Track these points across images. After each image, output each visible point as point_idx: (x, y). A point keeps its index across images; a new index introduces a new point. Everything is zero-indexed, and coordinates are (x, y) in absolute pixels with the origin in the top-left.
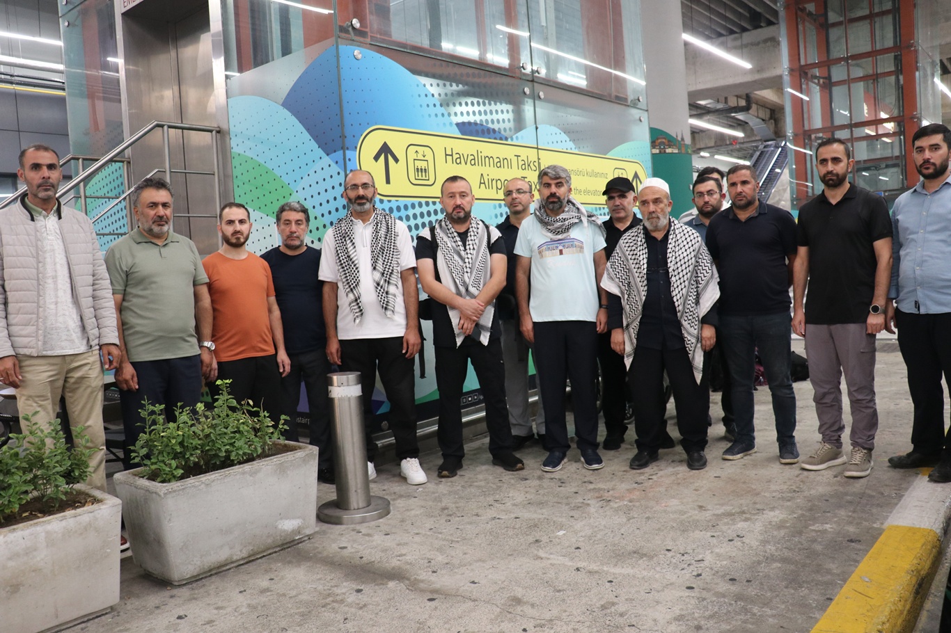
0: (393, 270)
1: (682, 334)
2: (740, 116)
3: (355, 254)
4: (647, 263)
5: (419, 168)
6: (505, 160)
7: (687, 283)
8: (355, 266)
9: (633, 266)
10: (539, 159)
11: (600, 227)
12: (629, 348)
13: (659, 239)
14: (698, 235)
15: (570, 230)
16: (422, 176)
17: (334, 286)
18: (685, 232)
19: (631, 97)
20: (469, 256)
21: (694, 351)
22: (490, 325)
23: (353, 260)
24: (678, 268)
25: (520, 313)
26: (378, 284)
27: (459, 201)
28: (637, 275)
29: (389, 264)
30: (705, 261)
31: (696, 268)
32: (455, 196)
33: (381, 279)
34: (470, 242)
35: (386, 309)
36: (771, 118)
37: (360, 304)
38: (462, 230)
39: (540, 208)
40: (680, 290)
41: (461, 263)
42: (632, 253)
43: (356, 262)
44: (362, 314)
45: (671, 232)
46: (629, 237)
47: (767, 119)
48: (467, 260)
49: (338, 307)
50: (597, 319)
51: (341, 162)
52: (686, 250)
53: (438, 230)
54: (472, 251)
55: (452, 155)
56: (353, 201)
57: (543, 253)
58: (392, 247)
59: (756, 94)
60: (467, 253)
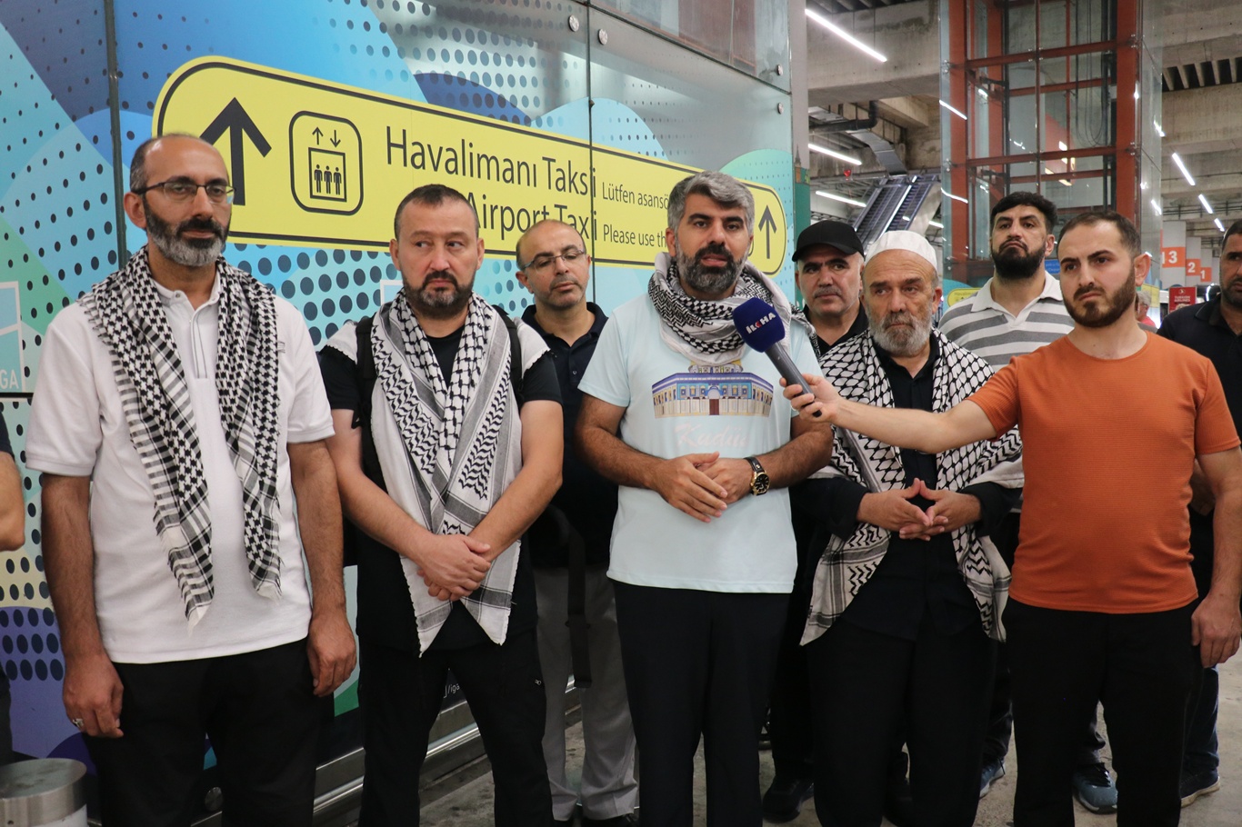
2: (858, 135)
5: (323, 169)
6: (523, 167)
10: (592, 170)
13: (914, 373)
16: (328, 190)
17: (82, 489)
19: (762, 65)
20: (458, 403)
22: (511, 589)
23: (182, 416)
26: (246, 497)
27: (442, 260)
32: (431, 244)
34: (464, 366)
36: (901, 140)
38: (444, 329)
41: (435, 420)
47: (896, 142)
48: (449, 414)
53: (379, 332)
55: (404, 147)
59: (882, 103)
60: (452, 396)
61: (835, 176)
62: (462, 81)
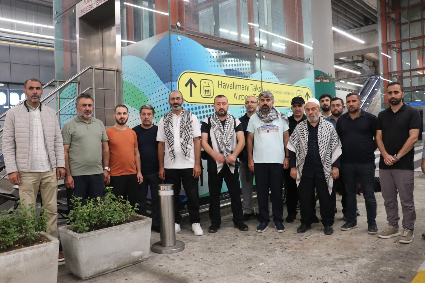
0: (189, 138)
1: (323, 171)
2: (359, 65)
3: (172, 130)
4: (308, 138)
5: (206, 90)
6: (246, 87)
7: (326, 147)
8: (172, 135)
9: (302, 139)
10: (262, 86)
11: (286, 120)
12: (298, 177)
13: (314, 127)
14: (332, 125)
15: (273, 121)
16: (207, 94)
17: (163, 144)
18: (326, 123)
19: (306, 58)
20: (226, 132)
21: (329, 179)
23: (171, 132)
24: (322, 140)
25: (248, 158)
26: (182, 144)
27: (222, 106)
28: (303, 143)
29: (188, 135)
30: (335, 137)
31: (331, 140)
32: (220, 104)
33: (184, 142)
35: (186, 155)
36: (374, 65)
37: (174, 153)
38: (223, 119)
39: (259, 110)
40: (323, 150)
41: (222, 135)
42: (301, 133)
43: (173, 134)
44: (175, 157)
45: (320, 124)
46: (300, 125)
47: (372, 66)
48: (224, 134)
49: (164, 153)
50: (284, 163)
51: (170, 87)
52: (326, 132)
54: (227, 130)
55: (221, 84)
56: (172, 105)
57: (260, 131)
58: (189, 127)
59: (366, 55)
60: (225, 131)
61: (352, 78)
62: (233, 70)
